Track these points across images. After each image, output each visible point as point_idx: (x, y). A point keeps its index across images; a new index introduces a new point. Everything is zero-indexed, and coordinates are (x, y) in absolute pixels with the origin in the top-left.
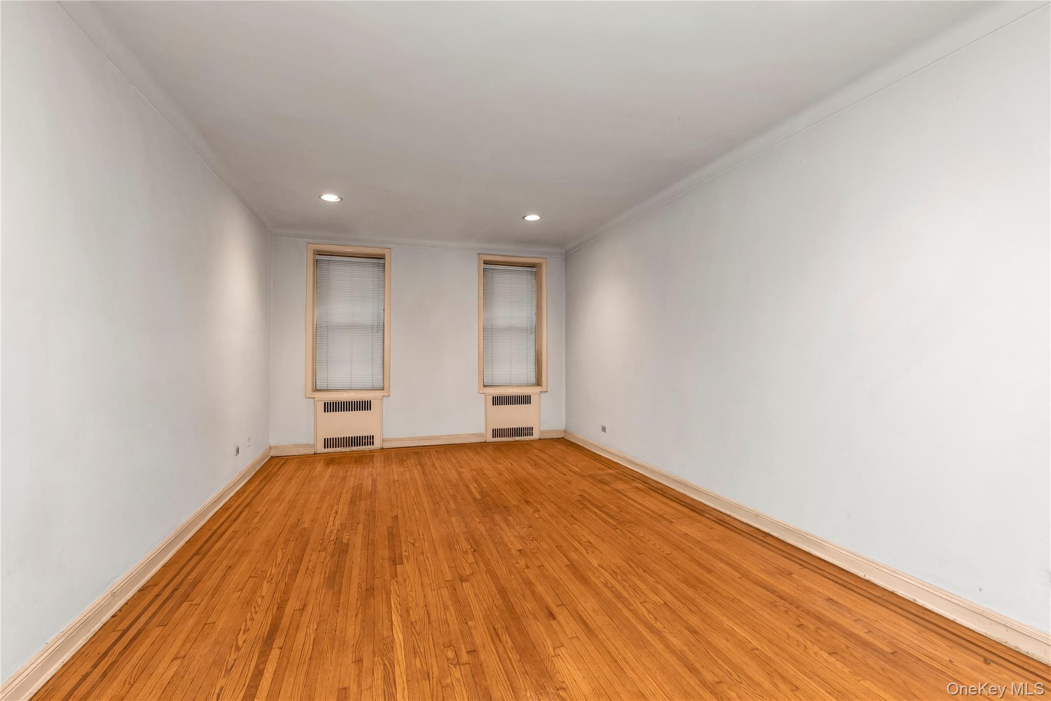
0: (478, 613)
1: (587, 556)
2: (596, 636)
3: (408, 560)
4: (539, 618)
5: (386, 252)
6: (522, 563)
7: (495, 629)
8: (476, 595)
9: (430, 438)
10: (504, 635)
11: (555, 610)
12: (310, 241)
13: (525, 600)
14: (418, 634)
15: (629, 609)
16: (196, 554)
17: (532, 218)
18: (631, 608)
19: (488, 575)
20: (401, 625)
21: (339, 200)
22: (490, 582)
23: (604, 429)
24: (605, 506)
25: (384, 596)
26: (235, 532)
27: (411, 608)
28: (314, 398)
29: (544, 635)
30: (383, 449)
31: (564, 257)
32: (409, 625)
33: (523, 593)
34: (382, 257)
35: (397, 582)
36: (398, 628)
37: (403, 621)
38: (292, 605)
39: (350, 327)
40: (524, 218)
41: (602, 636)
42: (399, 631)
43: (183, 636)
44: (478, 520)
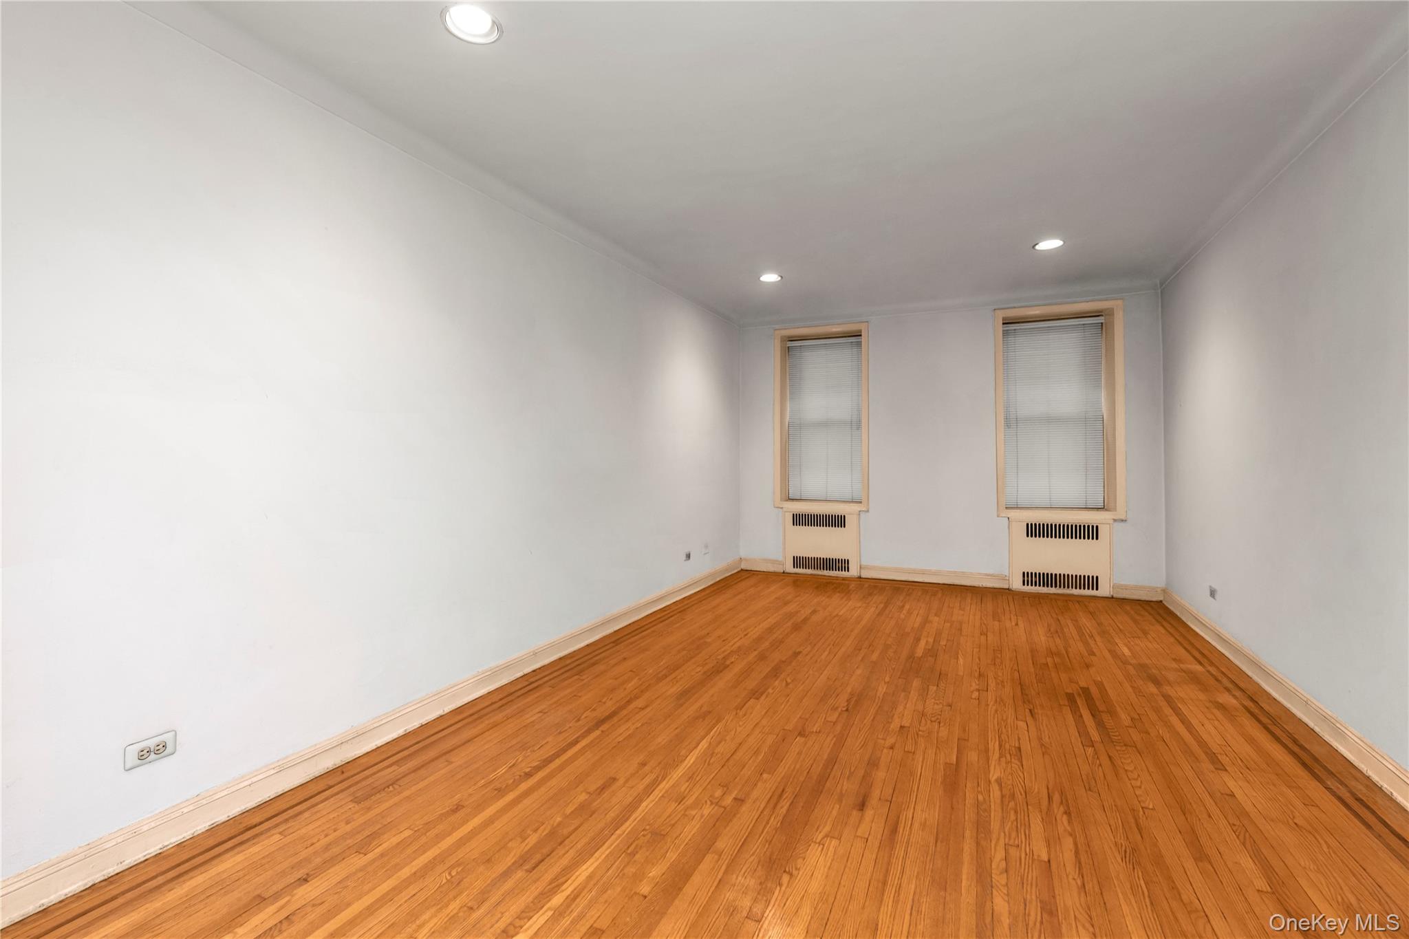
0: (782, 770)
1: (993, 763)
2: (892, 848)
3: (767, 696)
4: (844, 802)
5: (863, 327)
6: (890, 741)
7: (783, 791)
8: (799, 753)
9: (923, 572)
10: (786, 800)
11: (873, 801)
12: (777, 327)
13: (848, 779)
14: (709, 764)
15: (978, 844)
16: (613, 642)
17: (1049, 244)
18: (983, 843)
19: (835, 739)
20: (702, 751)
21: (780, 278)
22: (829, 747)
23: (1213, 593)
24: (1112, 713)
25: (714, 721)
26: (653, 632)
27: (725, 740)
28: (782, 508)
29: (830, 819)
30: (860, 577)
31: (1159, 291)
32: (710, 753)
33: (853, 773)
34: (858, 335)
35: (736, 714)
36: (697, 753)
37: (708, 748)
38: (639, 703)
39: (825, 424)
40: (1034, 247)
41: (899, 851)
42: (696, 755)
43: (555, 699)
44: (887, 679)
